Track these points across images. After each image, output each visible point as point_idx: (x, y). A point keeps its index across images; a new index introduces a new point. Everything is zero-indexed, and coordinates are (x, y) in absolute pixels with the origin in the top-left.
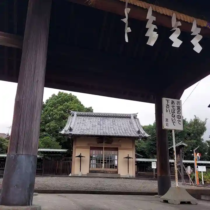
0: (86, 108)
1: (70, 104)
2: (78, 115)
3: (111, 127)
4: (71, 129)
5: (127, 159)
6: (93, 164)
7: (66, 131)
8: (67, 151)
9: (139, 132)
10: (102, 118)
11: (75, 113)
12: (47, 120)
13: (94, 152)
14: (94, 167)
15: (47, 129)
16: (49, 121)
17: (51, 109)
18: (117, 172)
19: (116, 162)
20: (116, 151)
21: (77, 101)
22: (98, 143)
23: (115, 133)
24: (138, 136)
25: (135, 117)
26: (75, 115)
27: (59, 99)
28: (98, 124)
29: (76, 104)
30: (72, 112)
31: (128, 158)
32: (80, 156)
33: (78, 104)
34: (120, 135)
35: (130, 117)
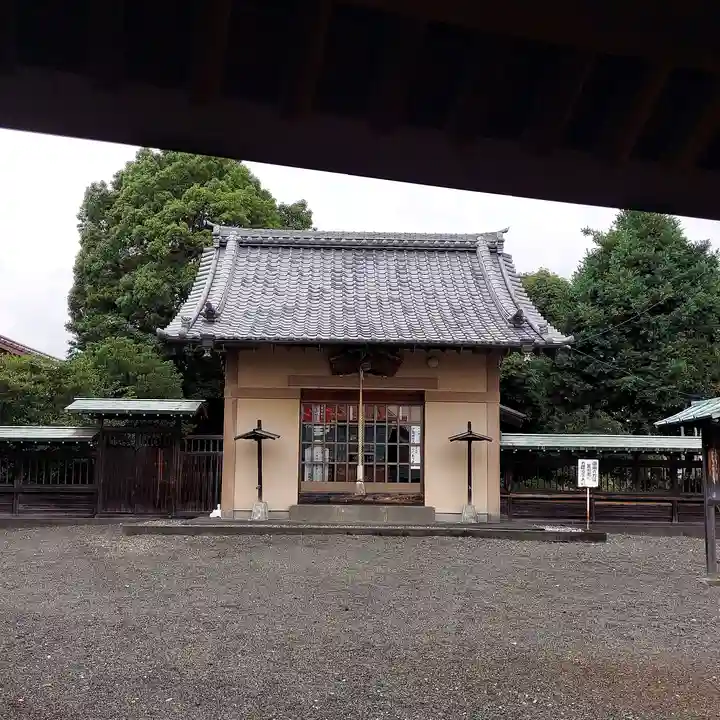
0: (282, 207)
1: (214, 190)
2: (243, 245)
3: (390, 298)
4: (210, 315)
5: (466, 443)
6: (314, 465)
7: (187, 324)
8: (200, 409)
9: (518, 321)
10: (350, 257)
11: (233, 235)
12: (120, 261)
13: (318, 412)
14: (319, 479)
15: (122, 300)
16: (131, 266)
17: (134, 215)
18: (419, 500)
19: (415, 457)
20: (413, 408)
21: (244, 178)
22: (336, 372)
23: (411, 329)
24: (517, 340)
25: (495, 250)
26: (231, 245)
27: (169, 169)
28: (334, 286)
29: (237, 191)
30: (217, 228)
31: (470, 438)
32: (257, 436)
33: (250, 192)
34: (432, 336)
35: (472, 250)
